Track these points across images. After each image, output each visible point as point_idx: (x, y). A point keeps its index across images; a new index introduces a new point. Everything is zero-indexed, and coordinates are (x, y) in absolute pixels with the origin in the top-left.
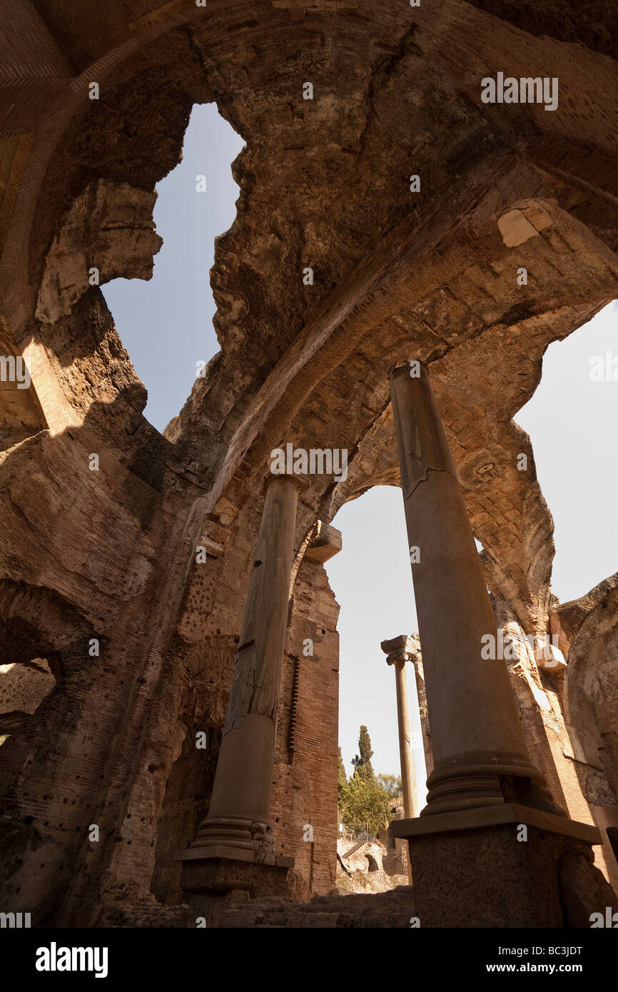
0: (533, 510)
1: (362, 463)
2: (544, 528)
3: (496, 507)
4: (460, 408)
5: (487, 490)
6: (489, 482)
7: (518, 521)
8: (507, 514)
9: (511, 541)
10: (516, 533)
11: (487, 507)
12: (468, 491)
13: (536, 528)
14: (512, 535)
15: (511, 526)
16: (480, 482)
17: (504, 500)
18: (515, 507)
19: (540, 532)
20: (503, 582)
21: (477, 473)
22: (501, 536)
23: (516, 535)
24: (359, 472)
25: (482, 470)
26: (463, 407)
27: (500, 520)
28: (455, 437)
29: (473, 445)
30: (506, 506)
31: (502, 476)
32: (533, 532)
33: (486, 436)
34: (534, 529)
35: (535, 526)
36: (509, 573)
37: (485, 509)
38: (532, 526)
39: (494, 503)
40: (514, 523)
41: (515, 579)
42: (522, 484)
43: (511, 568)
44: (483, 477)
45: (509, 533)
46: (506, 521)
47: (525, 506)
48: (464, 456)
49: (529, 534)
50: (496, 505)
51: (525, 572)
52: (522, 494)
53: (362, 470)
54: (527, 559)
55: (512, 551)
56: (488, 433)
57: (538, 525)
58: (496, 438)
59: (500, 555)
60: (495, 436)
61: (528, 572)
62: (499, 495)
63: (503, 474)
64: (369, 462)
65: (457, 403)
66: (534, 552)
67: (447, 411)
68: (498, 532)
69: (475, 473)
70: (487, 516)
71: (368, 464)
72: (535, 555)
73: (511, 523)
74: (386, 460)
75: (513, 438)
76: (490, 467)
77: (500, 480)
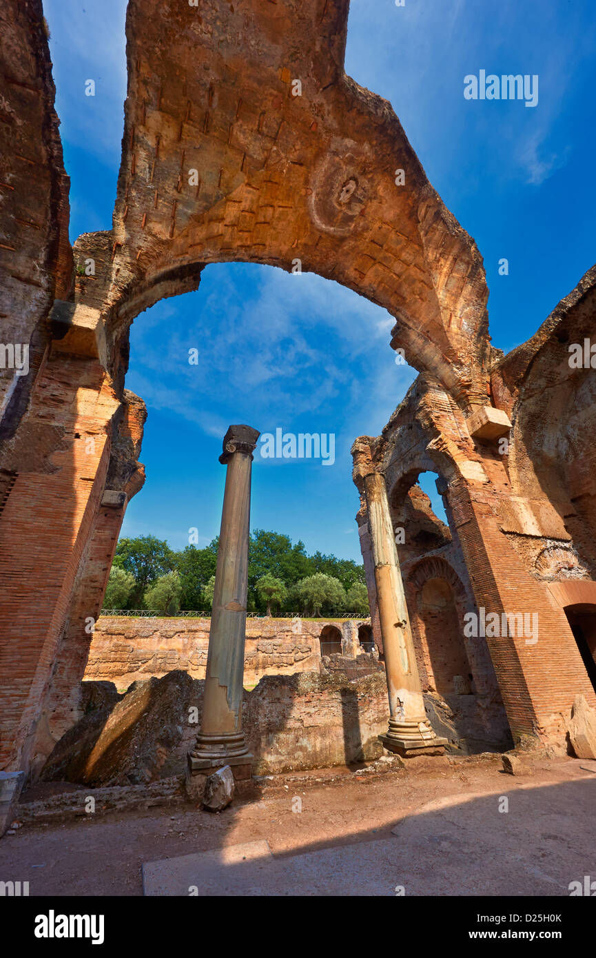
0: (437, 236)
1: (151, 225)
2: (461, 260)
3: (386, 250)
4: (255, 85)
5: (366, 229)
6: (362, 213)
7: (420, 260)
8: (404, 256)
9: (419, 293)
10: (422, 278)
11: (376, 255)
12: (343, 239)
13: (449, 263)
14: (417, 283)
15: (413, 271)
16: (351, 218)
17: (393, 236)
18: (409, 241)
19: (457, 267)
20: (423, 348)
21: (340, 204)
22: (405, 290)
23: (422, 281)
24: (150, 238)
25: (345, 197)
26: (260, 82)
27: (398, 267)
28: (275, 148)
29: (309, 154)
30: (398, 242)
31: (375, 196)
32: (445, 270)
33: (320, 128)
34: (446, 265)
35: (446, 259)
36: (426, 336)
37: (375, 260)
38: (442, 261)
39: (382, 246)
40: (415, 266)
41: (435, 340)
42: (408, 198)
43: (428, 329)
44: (350, 209)
45: (414, 281)
46: (405, 266)
47: (422, 233)
48: (307, 182)
49: (440, 273)
50: (385, 247)
51: (446, 327)
52: (412, 215)
53: (154, 236)
54: (445, 308)
55: (423, 306)
56: (319, 119)
57: (451, 258)
58: (335, 126)
59: (412, 316)
60: (331, 121)
61: (449, 326)
62: (383, 230)
63: (375, 192)
64: (160, 222)
65: (249, 77)
66: (453, 298)
67: (240, 101)
68: (400, 286)
69: (336, 205)
70: (380, 268)
71: (160, 225)
72: (455, 302)
73: (412, 266)
74: (185, 213)
75: (360, 113)
76: (352, 186)
77: (375, 203)
